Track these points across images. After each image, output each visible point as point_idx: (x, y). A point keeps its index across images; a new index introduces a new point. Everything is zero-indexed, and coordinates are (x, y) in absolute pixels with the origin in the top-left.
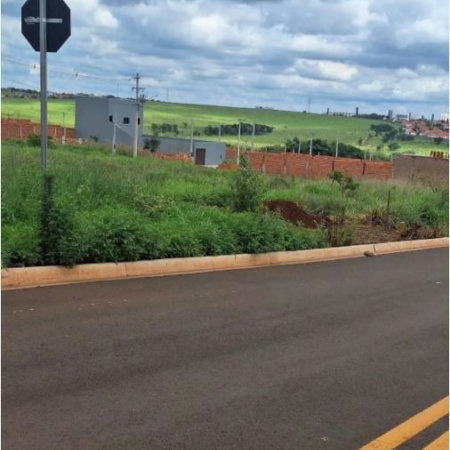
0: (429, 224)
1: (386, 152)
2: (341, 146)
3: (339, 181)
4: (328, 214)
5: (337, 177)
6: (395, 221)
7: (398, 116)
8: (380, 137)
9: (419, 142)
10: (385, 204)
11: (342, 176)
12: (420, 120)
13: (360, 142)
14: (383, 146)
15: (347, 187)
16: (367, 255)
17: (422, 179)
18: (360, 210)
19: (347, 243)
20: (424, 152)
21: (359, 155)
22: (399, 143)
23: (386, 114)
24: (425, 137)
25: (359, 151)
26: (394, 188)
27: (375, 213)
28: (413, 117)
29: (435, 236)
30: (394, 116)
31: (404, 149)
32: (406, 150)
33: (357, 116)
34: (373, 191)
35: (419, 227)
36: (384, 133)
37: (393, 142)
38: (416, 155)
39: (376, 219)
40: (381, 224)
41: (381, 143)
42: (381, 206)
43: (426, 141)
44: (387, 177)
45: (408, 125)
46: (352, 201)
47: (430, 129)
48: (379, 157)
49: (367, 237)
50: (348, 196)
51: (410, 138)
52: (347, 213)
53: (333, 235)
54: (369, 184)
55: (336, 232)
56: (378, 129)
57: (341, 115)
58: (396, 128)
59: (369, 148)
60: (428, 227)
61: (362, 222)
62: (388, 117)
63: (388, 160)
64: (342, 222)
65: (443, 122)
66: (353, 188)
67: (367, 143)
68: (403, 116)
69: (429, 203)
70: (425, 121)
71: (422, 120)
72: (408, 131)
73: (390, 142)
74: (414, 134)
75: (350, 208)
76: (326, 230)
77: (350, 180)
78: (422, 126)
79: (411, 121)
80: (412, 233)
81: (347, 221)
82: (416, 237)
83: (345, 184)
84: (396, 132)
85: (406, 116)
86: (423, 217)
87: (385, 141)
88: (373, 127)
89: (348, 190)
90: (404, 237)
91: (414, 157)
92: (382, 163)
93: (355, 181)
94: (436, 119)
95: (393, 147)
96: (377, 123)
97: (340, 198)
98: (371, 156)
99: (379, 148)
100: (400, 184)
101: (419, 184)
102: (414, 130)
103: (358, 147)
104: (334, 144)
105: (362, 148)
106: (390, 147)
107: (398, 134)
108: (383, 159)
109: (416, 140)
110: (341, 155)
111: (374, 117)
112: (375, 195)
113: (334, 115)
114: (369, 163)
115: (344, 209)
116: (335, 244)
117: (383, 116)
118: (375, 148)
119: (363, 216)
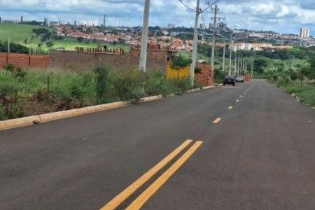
0: (77, 98)
1: (45, 48)
2: (12, 45)
3: (12, 71)
4: (5, 95)
5: (10, 68)
6: (54, 98)
7: (51, 22)
8: (40, 38)
9: (67, 41)
10: (46, 86)
11: (14, 67)
12: (67, 25)
13: (26, 41)
14: (42, 44)
15: (18, 75)
16: (35, 123)
17: (70, 67)
18: (29, 91)
19: (20, 116)
20: (71, 48)
21: (26, 51)
22: (54, 42)
23: (43, 21)
24: (71, 37)
25: (25, 48)
26: (52, 74)
27: (40, 93)
28: (62, 23)
29: (81, 106)
30: (48, 23)
31: (57, 46)
32: (58, 47)
33: (22, 23)
34: (37, 76)
35: (70, 101)
36: (42, 35)
37: (49, 41)
38: (66, 50)
39: (40, 97)
40: (44, 101)
41: (40, 42)
42: (43, 87)
43: (72, 40)
44: (46, 67)
45: (59, 29)
46: (23, 85)
47: (74, 31)
48: (40, 52)
49: (35, 110)
50: (20, 81)
51: (60, 38)
52: (19, 94)
53: (9, 110)
54: (34, 72)
55: (11, 108)
56: (38, 32)
57: (10, 22)
58: (51, 30)
59: (32, 46)
60: (76, 100)
61: (30, 100)
62: (45, 23)
63: (46, 54)
64: (16, 101)
65: (82, 26)
66: (22, 76)
67: (31, 42)
68: (55, 22)
69: (76, 84)
70: (70, 26)
71: (68, 25)
72: (59, 33)
73: (47, 41)
74: (63, 35)
75: (21, 90)
76: (4, 107)
77: (19, 70)
78: (68, 29)
79: (61, 26)
80: (66, 105)
81: (19, 100)
82: (68, 108)
83: (17, 72)
84: (50, 34)
85: (57, 22)
86: (73, 93)
87: (43, 40)
88: (34, 31)
89: (19, 77)
90: (60, 108)
91: (64, 51)
92: (42, 57)
93: (24, 70)
94: (78, 24)
95: (49, 45)
96: (37, 27)
97: (13, 83)
98: (34, 51)
99: (39, 46)
100: (55, 70)
101: (69, 71)
102: (63, 32)
103: (24, 45)
104: (6, 43)
105: (28, 46)
106: (47, 44)
107: (52, 35)
108: (42, 53)
109: (65, 39)
110: (13, 51)
111: (34, 23)
112: (39, 79)
113: (5, 22)
114: (33, 57)
115: (16, 91)
116: (11, 117)
117: (41, 23)
118: (37, 46)
119: (30, 95)
